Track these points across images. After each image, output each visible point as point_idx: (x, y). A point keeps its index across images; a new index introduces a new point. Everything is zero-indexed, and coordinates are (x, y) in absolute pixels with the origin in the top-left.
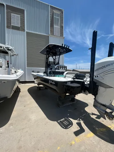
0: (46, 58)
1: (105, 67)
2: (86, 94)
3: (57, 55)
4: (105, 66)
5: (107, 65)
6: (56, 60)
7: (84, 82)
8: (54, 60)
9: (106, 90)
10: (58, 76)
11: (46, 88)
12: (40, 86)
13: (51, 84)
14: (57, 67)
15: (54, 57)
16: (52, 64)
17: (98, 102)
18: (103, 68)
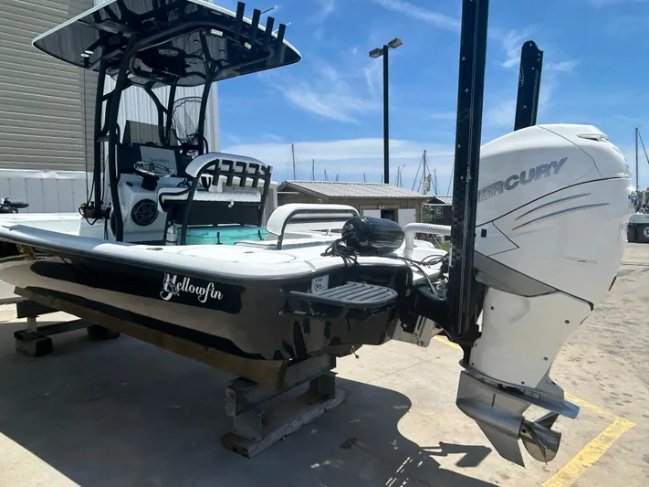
0: (100, 98)
1: (524, 182)
2: (422, 344)
3: (185, 75)
4: (523, 174)
5: (532, 171)
6: (179, 114)
7: (404, 273)
8: (166, 112)
9: (527, 306)
10: (213, 233)
11: (99, 334)
12: (43, 318)
13: (186, 299)
14: (204, 170)
15: (162, 92)
16: (150, 144)
17: (482, 381)
18: (516, 184)
